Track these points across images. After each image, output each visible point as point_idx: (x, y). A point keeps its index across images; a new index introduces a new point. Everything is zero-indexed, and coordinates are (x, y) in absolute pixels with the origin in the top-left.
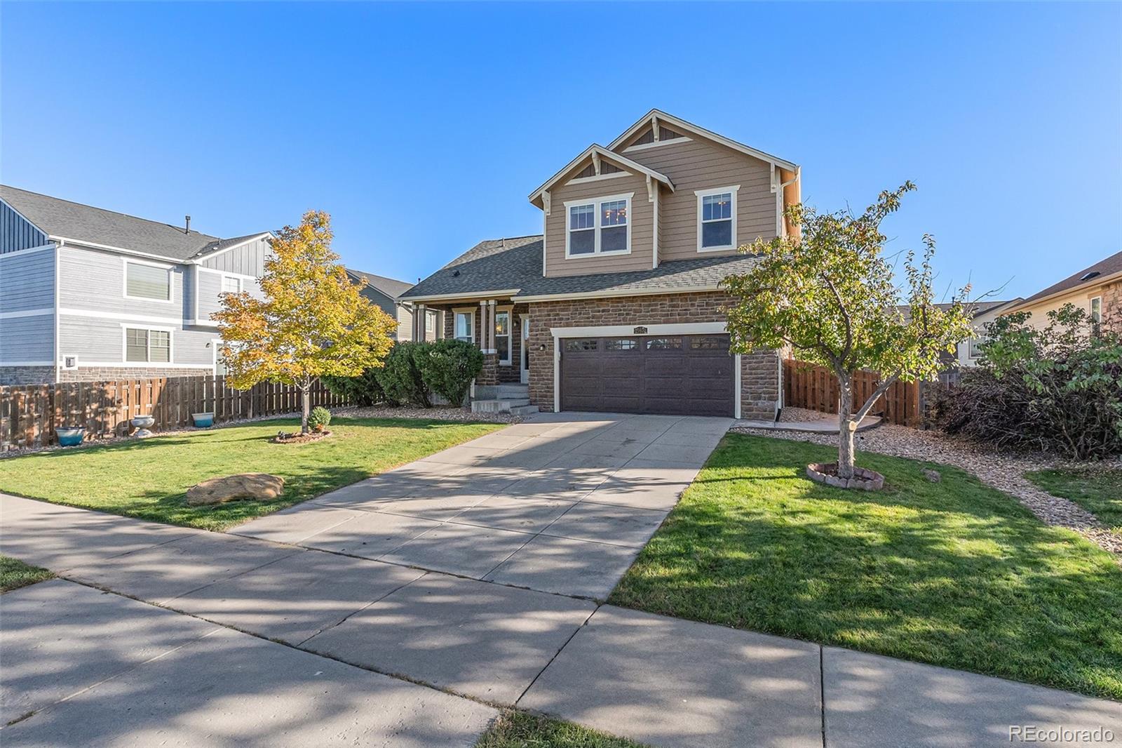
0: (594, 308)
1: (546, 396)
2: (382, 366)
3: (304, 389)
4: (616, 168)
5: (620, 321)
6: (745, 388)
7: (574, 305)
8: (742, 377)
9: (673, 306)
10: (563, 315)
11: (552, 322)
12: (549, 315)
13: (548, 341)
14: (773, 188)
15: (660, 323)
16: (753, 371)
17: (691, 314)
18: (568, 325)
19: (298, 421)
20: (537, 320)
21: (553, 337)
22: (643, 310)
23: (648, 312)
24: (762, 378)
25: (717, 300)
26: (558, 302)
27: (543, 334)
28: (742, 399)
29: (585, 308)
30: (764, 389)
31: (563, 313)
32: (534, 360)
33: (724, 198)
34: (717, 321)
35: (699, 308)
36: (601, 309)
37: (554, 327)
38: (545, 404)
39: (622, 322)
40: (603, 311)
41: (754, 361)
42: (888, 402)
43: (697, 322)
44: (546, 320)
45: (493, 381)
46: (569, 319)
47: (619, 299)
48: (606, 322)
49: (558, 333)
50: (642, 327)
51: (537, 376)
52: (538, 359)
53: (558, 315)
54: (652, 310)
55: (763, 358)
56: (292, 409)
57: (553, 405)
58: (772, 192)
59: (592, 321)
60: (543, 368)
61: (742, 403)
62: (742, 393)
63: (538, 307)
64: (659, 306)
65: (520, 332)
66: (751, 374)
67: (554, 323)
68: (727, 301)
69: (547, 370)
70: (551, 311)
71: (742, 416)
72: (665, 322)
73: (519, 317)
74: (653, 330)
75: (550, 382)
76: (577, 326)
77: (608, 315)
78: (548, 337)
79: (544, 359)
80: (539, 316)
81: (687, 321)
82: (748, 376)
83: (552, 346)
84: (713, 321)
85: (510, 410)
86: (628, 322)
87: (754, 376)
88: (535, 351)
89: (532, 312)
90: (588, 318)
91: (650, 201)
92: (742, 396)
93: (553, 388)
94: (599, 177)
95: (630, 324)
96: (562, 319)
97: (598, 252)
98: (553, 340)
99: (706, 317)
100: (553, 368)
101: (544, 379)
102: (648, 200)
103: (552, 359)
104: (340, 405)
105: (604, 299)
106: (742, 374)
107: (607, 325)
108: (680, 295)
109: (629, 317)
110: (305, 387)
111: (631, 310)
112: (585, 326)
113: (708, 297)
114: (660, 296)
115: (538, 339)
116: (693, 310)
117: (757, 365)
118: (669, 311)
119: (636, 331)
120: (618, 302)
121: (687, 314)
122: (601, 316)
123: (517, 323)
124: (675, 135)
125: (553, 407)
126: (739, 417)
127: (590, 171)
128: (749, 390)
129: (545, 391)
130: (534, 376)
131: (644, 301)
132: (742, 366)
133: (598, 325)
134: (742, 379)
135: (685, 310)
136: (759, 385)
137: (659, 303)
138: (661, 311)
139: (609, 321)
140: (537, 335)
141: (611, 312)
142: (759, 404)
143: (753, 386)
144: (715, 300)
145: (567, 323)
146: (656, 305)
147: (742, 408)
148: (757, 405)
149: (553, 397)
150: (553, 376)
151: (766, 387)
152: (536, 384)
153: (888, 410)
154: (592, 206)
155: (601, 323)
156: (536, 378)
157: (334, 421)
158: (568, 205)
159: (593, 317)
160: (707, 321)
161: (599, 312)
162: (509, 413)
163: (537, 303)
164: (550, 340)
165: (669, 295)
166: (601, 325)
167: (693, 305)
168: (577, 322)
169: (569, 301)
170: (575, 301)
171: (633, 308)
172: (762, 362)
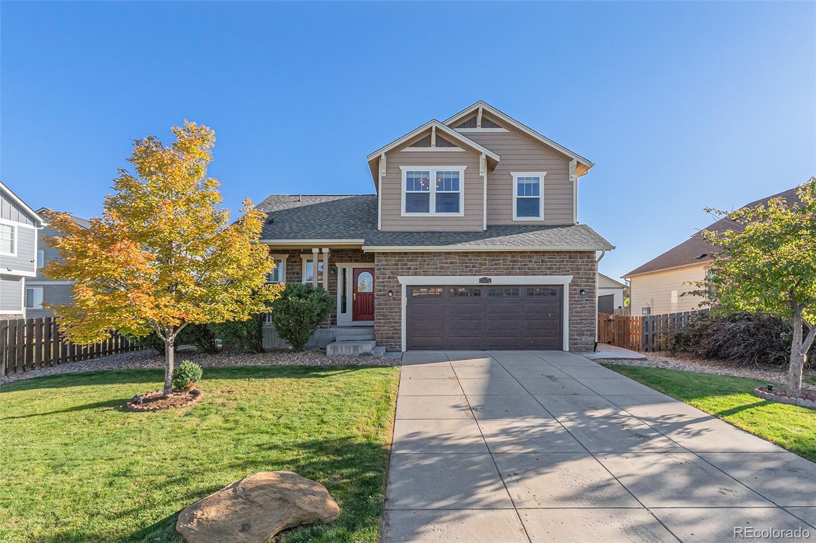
0: (442, 259)
1: (393, 338)
2: (271, 312)
3: (169, 340)
4: (451, 143)
5: (467, 272)
6: (573, 327)
7: (421, 257)
8: (569, 319)
9: (514, 261)
10: (411, 265)
11: (400, 270)
12: (397, 265)
13: (395, 288)
14: (572, 178)
15: (503, 275)
16: (578, 314)
17: (529, 268)
18: (416, 274)
19: (159, 375)
20: (384, 269)
21: (401, 285)
22: (488, 264)
23: (492, 265)
24: (584, 320)
25: (551, 258)
26: (405, 253)
27: (390, 282)
28: (570, 336)
29: (433, 260)
30: (587, 328)
31: (410, 263)
32: (381, 305)
33: (527, 181)
34: (550, 275)
35: (535, 264)
36: (449, 261)
37: (401, 275)
38: (392, 345)
39: (469, 273)
40: (451, 263)
41: (579, 306)
42: (614, 333)
43: (534, 275)
44: (394, 269)
45: (328, 324)
46: (417, 269)
47: (466, 254)
48: (454, 272)
49: (405, 281)
50: (486, 278)
51: (384, 319)
52: (386, 304)
53: (406, 265)
54: (496, 264)
55: (586, 304)
56: (56, 361)
57: (401, 345)
58: (570, 180)
59: (440, 272)
60: (390, 312)
61: (570, 339)
62: (570, 331)
63: (385, 257)
64: (502, 261)
65: (337, 279)
66: (577, 316)
67: (401, 272)
68: (558, 259)
69: (394, 314)
70: (399, 261)
71: (569, 349)
72: (507, 274)
73: (336, 266)
74: (496, 280)
75: (398, 324)
76: (426, 275)
77: (456, 266)
78: (395, 284)
79: (391, 304)
80: (386, 265)
81: (526, 274)
82: (575, 318)
83: (399, 292)
84: (547, 275)
85: (372, 352)
86: (474, 273)
87: (579, 318)
88: (381, 297)
89: (379, 261)
90: (437, 268)
91: (481, 175)
92: (569, 334)
93: (400, 330)
94: (433, 149)
95: (476, 275)
96: (409, 269)
97: (433, 212)
98: (401, 287)
99: (541, 272)
100: (401, 312)
101: (391, 322)
102: (479, 173)
103: (400, 304)
104: (110, 353)
105: (452, 252)
106: (569, 316)
107: (455, 275)
108: (520, 252)
109: (474, 269)
110: (171, 338)
111: (477, 263)
112: (433, 275)
113: (543, 256)
114: (502, 252)
115: (384, 286)
116: (531, 265)
117: (581, 309)
118: (510, 265)
119: (481, 281)
120: (465, 256)
121: (525, 268)
122: (449, 268)
123: (334, 271)
124: (494, 126)
125: (401, 347)
126: (567, 350)
127: (426, 142)
128: (575, 329)
129: (393, 333)
130: (381, 319)
131: (489, 256)
132: (570, 310)
133: (446, 275)
134: (569, 320)
135: (525, 265)
136: (583, 325)
137: (502, 258)
138: (503, 265)
139: (456, 272)
140: (384, 282)
141: (458, 264)
142: (583, 339)
143: (578, 326)
144: (549, 258)
145: (415, 272)
146: (500, 260)
147: (569, 343)
148: (581, 339)
149: (400, 338)
150: (401, 319)
151: (588, 326)
152: (383, 326)
153: (614, 339)
154: (428, 173)
155: (448, 273)
156: (382, 321)
157: (209, 373)
158: (404, 169)
159: (441, 268)
160: (542, 275)
161: (447, 263)
162: (371, 355)
163: (384, 253)
164: (397, 287)
165: (510, 252)
166: (449, 275)
167: (530, 261)
168: (425, 271)
169: (417, 252)
170: (423, 253)
171: (478, 261)
172: (585, 307)
